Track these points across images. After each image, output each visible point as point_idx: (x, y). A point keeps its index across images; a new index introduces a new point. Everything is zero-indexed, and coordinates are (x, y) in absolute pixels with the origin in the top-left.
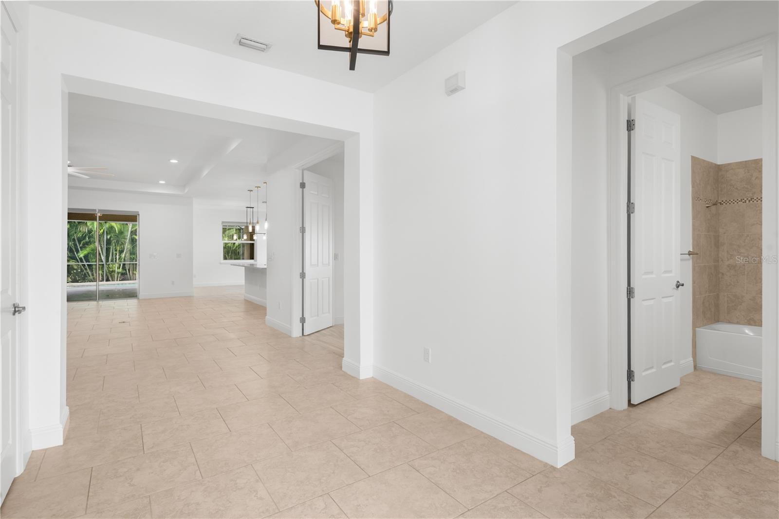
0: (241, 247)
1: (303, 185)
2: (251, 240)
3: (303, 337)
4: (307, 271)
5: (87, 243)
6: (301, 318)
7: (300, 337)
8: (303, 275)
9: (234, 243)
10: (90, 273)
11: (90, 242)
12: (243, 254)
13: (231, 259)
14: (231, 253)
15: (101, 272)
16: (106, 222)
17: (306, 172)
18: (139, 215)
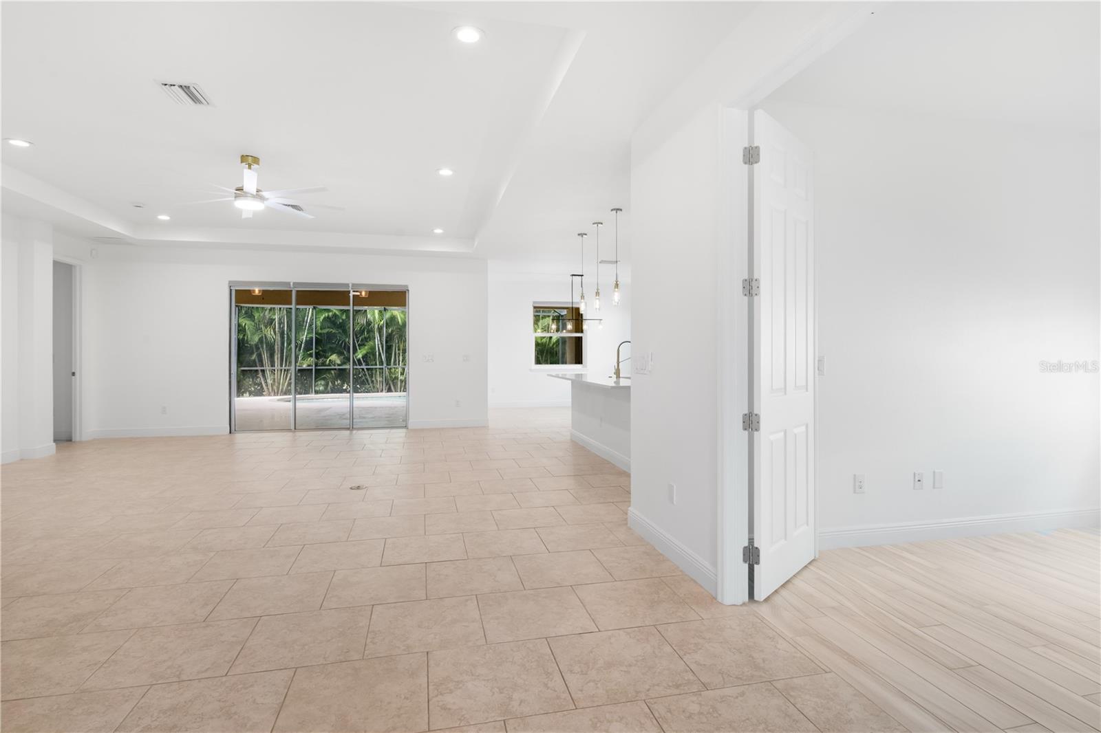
0: (560, 344)
1: (751, 156)
2: (576, 332)
3: (754, 607)
4: (766, 409)
5: (366, 340)
6: (745, 548)
7: (744, 604)
8: (751, 422)
9: (551, 338)
10: (369, 379)
11: (369, 337)
12: (564, 354)
13: (546, 362)
14: (547, 354)
15: (381, 379)
16: (385, 310)
17: (760, 115)
18: (408, 290)
